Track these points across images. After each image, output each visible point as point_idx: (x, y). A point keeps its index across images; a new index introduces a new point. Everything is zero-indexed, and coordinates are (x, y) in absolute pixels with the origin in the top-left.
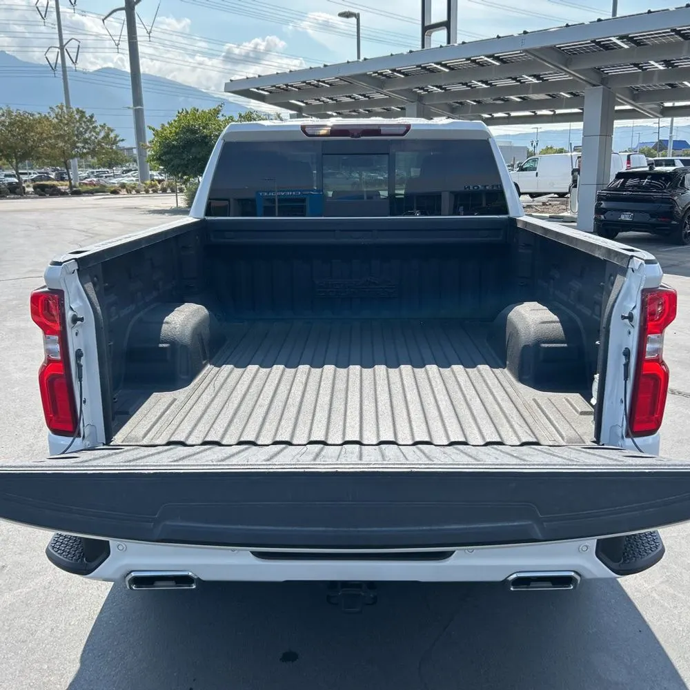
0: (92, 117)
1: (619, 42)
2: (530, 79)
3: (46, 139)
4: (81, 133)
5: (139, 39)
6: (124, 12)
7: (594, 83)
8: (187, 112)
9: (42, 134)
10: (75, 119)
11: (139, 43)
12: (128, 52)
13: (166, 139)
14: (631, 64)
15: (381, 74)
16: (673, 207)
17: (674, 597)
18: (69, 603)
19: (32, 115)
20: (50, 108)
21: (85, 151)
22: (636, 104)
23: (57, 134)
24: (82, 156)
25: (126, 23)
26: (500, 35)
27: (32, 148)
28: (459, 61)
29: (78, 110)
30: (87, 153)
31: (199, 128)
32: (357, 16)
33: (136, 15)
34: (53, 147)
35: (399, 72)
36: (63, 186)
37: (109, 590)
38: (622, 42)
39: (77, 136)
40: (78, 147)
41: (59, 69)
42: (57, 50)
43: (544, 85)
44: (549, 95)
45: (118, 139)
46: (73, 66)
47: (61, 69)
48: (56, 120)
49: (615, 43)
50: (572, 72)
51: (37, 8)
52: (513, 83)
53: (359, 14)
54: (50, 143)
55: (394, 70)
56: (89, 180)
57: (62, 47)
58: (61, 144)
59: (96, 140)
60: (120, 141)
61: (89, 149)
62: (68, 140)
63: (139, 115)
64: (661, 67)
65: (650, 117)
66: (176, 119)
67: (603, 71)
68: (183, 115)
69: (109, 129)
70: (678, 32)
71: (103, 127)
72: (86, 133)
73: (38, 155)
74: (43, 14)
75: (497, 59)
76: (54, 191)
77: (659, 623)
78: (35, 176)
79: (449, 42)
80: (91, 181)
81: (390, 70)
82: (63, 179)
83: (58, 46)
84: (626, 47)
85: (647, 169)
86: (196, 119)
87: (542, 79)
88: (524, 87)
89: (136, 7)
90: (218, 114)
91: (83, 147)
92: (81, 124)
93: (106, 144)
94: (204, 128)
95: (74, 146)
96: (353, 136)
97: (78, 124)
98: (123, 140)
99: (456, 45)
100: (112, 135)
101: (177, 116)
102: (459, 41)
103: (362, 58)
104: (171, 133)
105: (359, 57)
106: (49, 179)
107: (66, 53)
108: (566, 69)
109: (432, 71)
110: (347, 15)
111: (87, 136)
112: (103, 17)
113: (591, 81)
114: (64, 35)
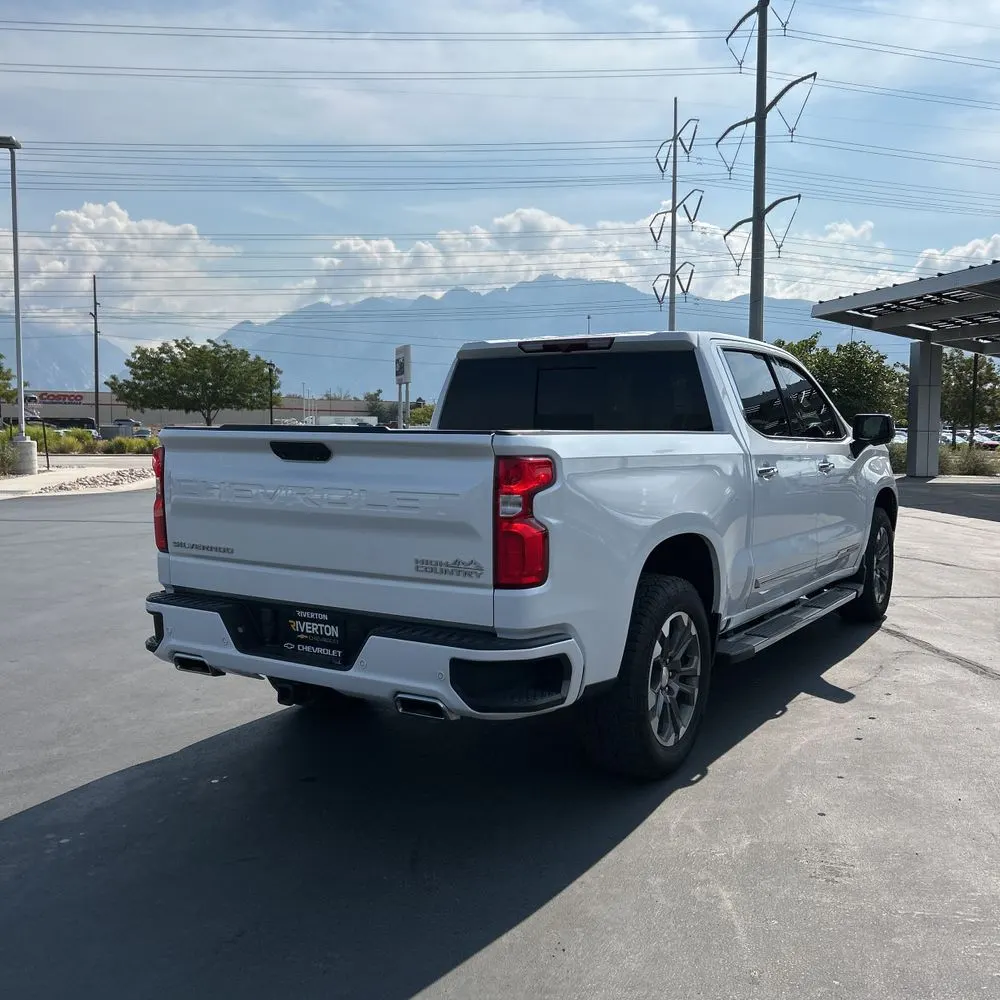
6: (750, 224)
12: (751, 274)
25: (751, 240)
33: (765, 227)
41: (667, 301)
42: (668, 278)
46: (683, 295)
47: (669, 300)
51: (651, 229)
57: (673, 274)
74: (657, 236)
83: (669, 272)
89: (766, 216)
107: (677, 281)
112: (725, 233)
114: (677, 261)
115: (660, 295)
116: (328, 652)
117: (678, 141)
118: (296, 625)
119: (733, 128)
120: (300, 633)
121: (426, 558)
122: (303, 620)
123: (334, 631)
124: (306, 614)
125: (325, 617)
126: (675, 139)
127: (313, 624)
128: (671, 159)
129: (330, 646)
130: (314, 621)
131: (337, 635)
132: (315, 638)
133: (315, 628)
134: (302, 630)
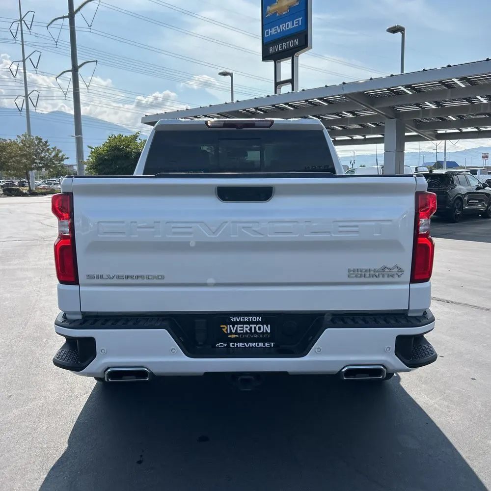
0: (46, 142)
1: (405, 90)
2: (348, 114)
3: (14, 157)
4: (39, 153)
5: (80, 90)
6: (71, 73)
7: (391, 116)
8: (115, 137)
9: (11, 153)
10: (35, 143)
11: (80, 94)
12: (73, 100)
13: (100, 155)
14: (414, 105)
15: (248, 111)
16: (446, 197)
17: (448, 407)
18: (57, 414)
19: (5, 140)
20: (18, 136)
21: (41, 165)
22: (420, 131)
23: (22, 153)
24: (39, 168)
25: (72, 80)
26: (328, 85)
27: (4, 163)
28: (300, 103)
29: (37, 138)
30: (43, 167)
31: (123, 147)
32: (231, 75)
33: (79, 76)
34: (19, 162)
35: (260, 110)
36: (25, 190)
37: (82, 407)
38: (408, 90)
39: (35, 155)
40: (36, 163)
41: (24, 111)
42: (24, 98)
43: (358, 119)
44: (361, 125)
45: (64, 157)
46: (34, 108)
47: (25, 111)
48: (22, 144)
49: (403, 90)
50: (376, 110)
51: (10, 69)
52: (337, 117)
53: (232, 73)
54: (16, 160)
55: (257, 109)
56: (42, 186)
57: (27, 96)
58: (24, 161)
59: (49, 158)
60: (65, 159)
61: (44, 164)
62: (30, 157)
63: (79, 142)
64: (434, 107)
65: (428, 140)
66: (108, 141)
67: (396, 109)
68: (112, 139)
69: (58, 150)
70: (444, 84)
71: (54, 149)
72: (42, 153)
73: (8, 168)
74: (14, 74)
75: (326, 101)
76: (18, 192)
77: (439, 419)
78: (4, 183)
79: (293, 90)
80: (44, 187)
81: (254, 108)
82: (23, 186)
83: (24, 95)
84: (410, 93)
85: (428, 172)
86: (122, 141)
87: (356, 114)
88: (344, 120)
89: (79, 69)
90: (137, 138)
91: (40, 163)
92: (39, 147)
93: (56, 161)
94: (127, 147)
95: (33, 161)
96: (237, 128)
97: (37, 147)
98: (68, 158)
99: (298, 91)
100: (60, 155)
101: (108, 139)
102: (300, 89)
103: (235, 101)
104: (104, 151)
105: (232, 100)
106: (14, 185)
107: (29, 100)
108: (371, 107)
109: (283, 109)
110: (224, 74)
111: (43, 155)
113: (389, 115)
114: (28, 88)
115: (20, 107)
116: (261, 345)
117: (23, 22)
118: (227, 329)
119: (56, 19)
120: (229, 334)
121: (356, 268)
122: (234, 324)
123: (267, 329)
126: (21, 20)
127: (245, 326)
128: (19, 32)
129: (264, 341)
130: (249, 323)
131: (269, 331)
132: (247, 336)
133: (246, 328)
134: (234, 332)
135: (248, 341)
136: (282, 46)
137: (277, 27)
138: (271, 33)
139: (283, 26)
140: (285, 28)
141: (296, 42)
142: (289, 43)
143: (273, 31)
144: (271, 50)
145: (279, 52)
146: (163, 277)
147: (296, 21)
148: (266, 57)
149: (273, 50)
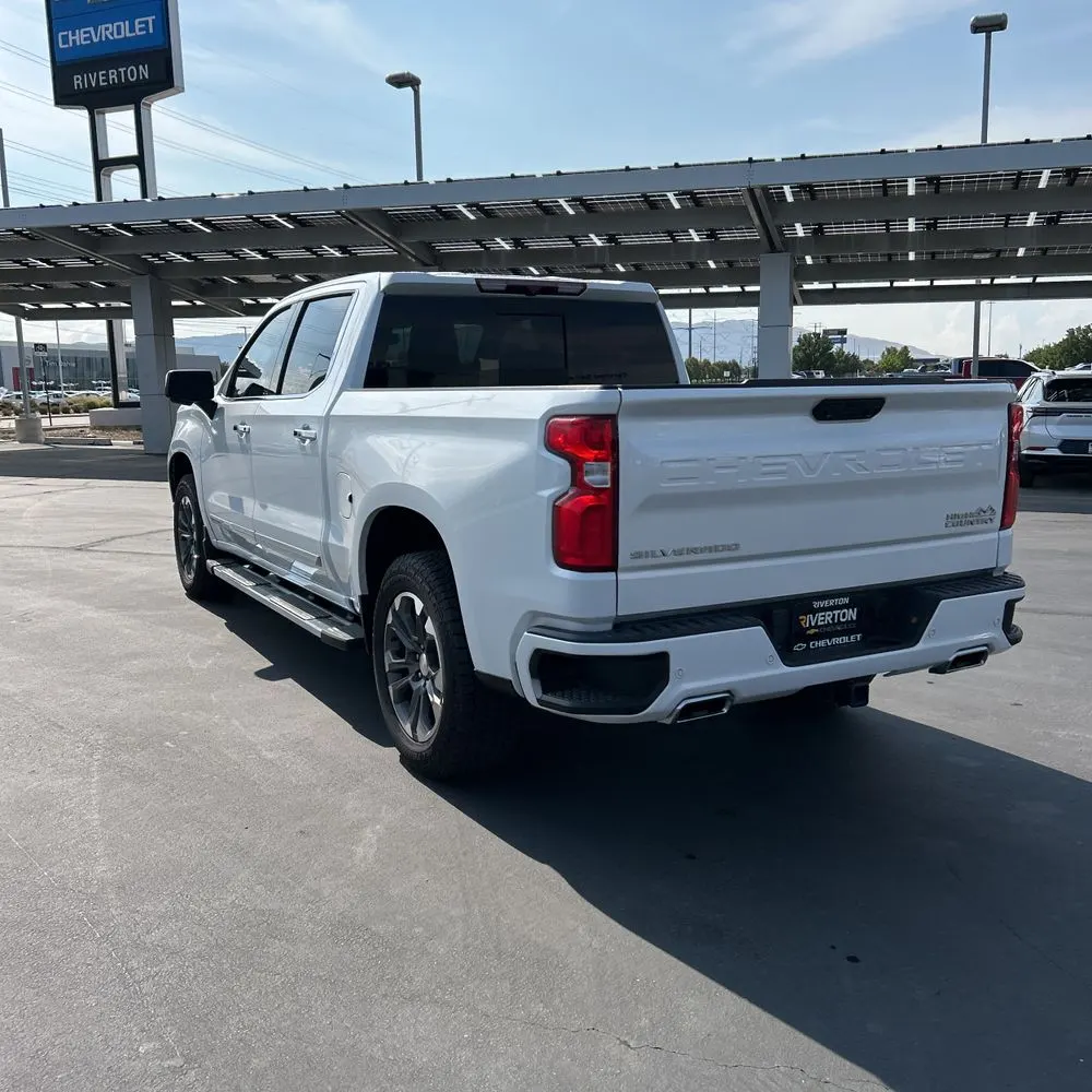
116: (846, 639)
120: (808, 629)
122: (814, 612)
123: (852, 614)
124: (825, 603)
125: (847, 600)
127: (827, 613)
129: (847, 633)
130: (831, 609)
131: (854, 618)
132: (828, 629)
133: (828, 617)
134: (813, 624)
135: (830, 636)
136: (107, 75)
137: (91, 29)
138: (74, 41)
139: (107, 29)
140: (112, 34)
141: (144, 71)
142: (125, 72)
143: (79, 37)
144: (77, 81)
145: (99, 89)
146: (737, 546)
147: (140, 23)
148: (65, 96)
149: (83, 81)
